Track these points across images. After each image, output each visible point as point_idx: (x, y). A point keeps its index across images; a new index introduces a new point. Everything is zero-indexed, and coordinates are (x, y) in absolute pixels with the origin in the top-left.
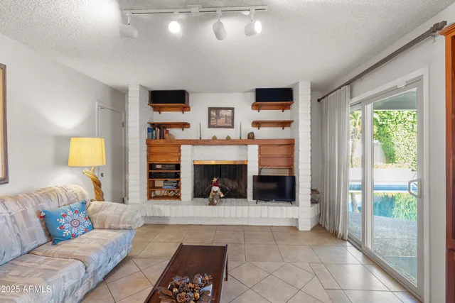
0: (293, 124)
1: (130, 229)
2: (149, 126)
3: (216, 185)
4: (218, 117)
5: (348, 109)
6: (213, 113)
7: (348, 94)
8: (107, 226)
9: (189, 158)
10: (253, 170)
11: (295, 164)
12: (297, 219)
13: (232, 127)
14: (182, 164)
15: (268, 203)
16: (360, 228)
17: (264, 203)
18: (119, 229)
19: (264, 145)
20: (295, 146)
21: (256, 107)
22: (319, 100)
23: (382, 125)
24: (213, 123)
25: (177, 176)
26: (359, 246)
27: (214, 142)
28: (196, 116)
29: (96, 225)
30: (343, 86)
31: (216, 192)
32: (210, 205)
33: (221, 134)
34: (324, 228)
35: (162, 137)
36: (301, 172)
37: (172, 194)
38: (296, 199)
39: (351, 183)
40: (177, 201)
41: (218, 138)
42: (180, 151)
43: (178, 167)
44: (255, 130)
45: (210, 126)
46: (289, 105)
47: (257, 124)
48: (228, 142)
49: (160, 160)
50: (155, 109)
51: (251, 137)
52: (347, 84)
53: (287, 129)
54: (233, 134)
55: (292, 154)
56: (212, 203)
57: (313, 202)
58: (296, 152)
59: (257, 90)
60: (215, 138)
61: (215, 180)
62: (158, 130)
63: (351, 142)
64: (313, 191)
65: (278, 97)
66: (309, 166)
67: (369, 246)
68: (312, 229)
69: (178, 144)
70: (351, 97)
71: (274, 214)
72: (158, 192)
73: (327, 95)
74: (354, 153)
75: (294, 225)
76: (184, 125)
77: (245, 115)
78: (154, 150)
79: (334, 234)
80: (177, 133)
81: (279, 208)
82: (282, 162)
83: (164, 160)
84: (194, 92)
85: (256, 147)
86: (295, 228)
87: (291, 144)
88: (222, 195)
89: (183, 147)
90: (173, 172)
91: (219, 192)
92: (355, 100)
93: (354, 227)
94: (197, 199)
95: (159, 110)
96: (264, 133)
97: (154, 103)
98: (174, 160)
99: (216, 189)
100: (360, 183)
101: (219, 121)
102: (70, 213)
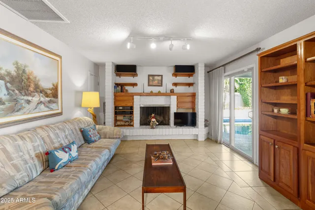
0: (194, 85)
1: (119, 138)
2: (114, 85)
3: (153, 118)
4: (153, 80)
5: (223, 77)
6: (151, 78)
7: (223, 71)
8: (107, 137)
9: (139, 103)
10: (174, 110)
11: (196, 106)
12: (197, 135)
13: (162, 86)
14: (135, 106)
15: (182, 127)
16: (228, 139)
17: (179, 127)
18: (114, 138)
19: (180, 96)
20: (196, 97)
21: (175, 75)
22: (208, 72)
23: (241, 84)
24: (151, 83)
25: (132, 113)
26: (228, 146)
27: (151, 94)
28: (141, 79)
29: (102, 137)
30: (221, 66)
31: (154, 122)
32: (151, 128)
33: (156, 89)
34: (211, 139)
35: (122, 91)
36: (199, 110)
37: (127, 123)
38: (197, 125)
39: (224, 119)
40: (132, 127)
41: (154, 92)
42: (133, 99)
43: (132, 108)
44: (174, 87)
45: (149, 85)
46: (193, 74)
47: (175, 84)
48: (159, 94)
49: (121, 104)
50: (117, 75)
51: (172, 91)
52: (222, 66)
53: (191, 87)
54: (162, 89)
55: (195, 101)
56: (152, 128)
57: (206, 126)
58: (196, 100)
59: (176, 66)
60: (152, 92)
61: (153, 115)
62: (120, 87)
63: (224, 94)
64: (206, 120)
65: (186, 70)
66: (204, 107)
67: (233, 145)
68: (205, 140)
69: (132, 95)
70: (225, 72)
71: (186, 132)
72: (119, 123)
73: (213, 70)
74: (226, 101)
75: (196, 138)
76: (134, 85)
77: (169, 79)
78: (118, 98)
79: (216, 142)
80: (130, 89)
81: (188, 129)
82: (189, 105)
83: (124, 104)
84: (140, 66)
85: (175, 97)
86: (197, 140)
87: (194, 96)
88: (157, 124)
89: (135, 97)
90: (129, 111)
91: (156, 122)
92: (226, 74)
93: (226, 139)
94: (142, 126)
95: (119, 75)
96: (179, 89)
97: (118, 72)
98: (129, 104)
99: (154, 120)
100: (229, 118)
101: (154, 82)
102: (92, 130)
